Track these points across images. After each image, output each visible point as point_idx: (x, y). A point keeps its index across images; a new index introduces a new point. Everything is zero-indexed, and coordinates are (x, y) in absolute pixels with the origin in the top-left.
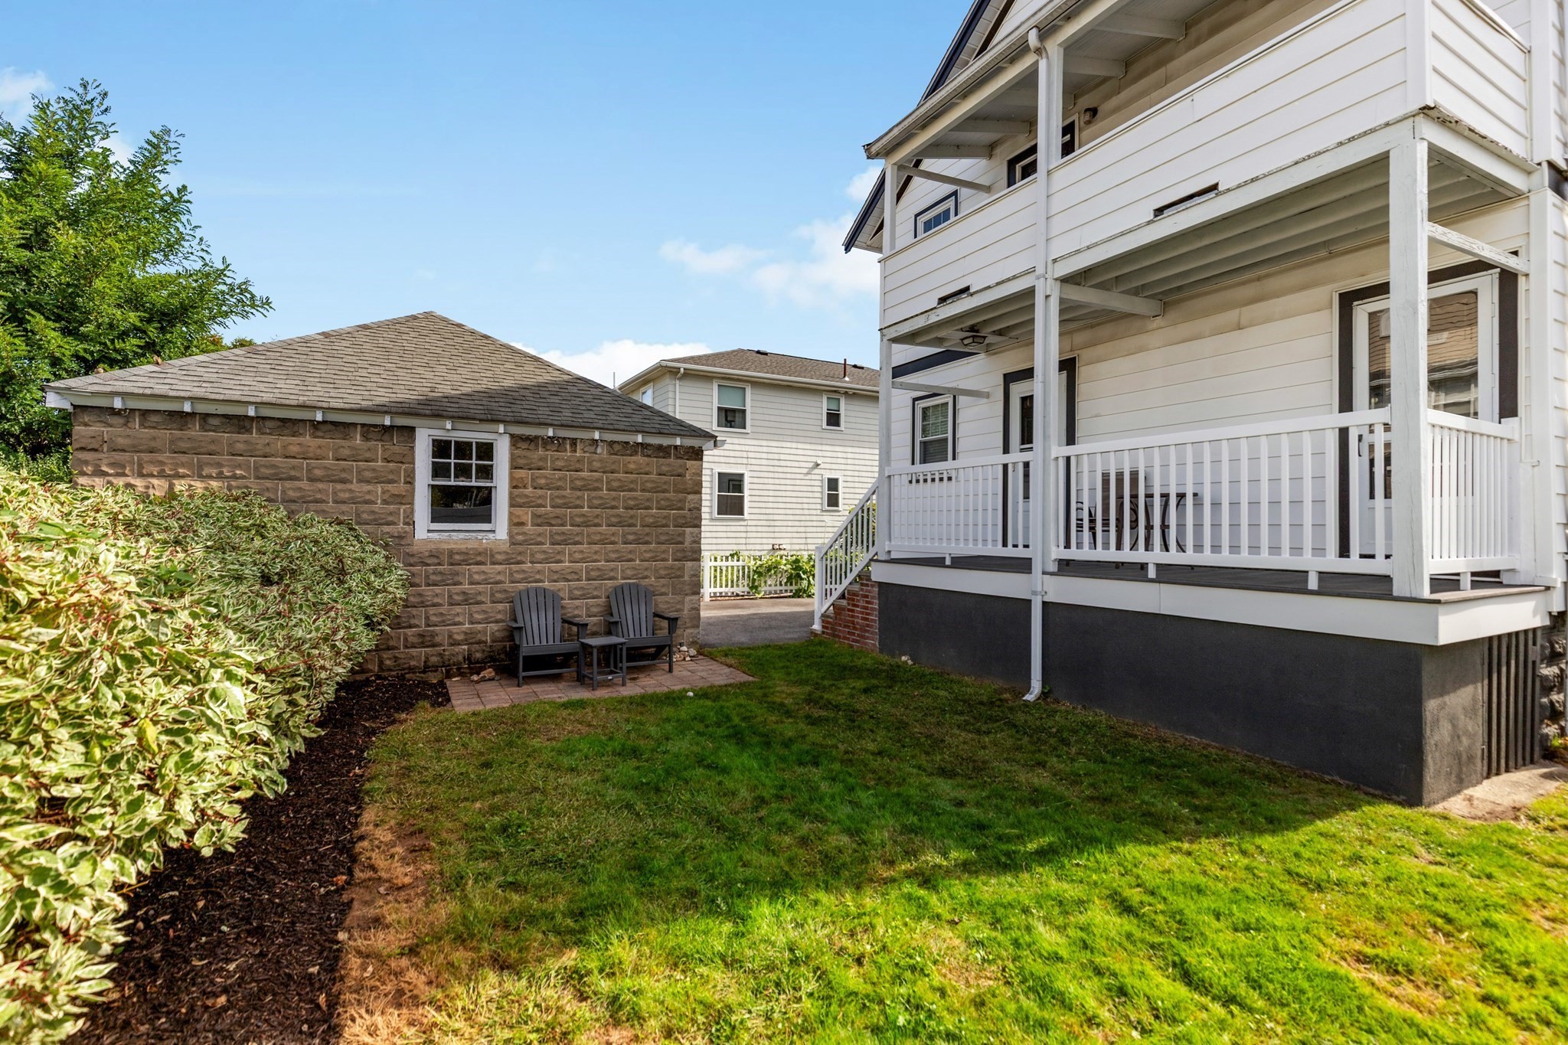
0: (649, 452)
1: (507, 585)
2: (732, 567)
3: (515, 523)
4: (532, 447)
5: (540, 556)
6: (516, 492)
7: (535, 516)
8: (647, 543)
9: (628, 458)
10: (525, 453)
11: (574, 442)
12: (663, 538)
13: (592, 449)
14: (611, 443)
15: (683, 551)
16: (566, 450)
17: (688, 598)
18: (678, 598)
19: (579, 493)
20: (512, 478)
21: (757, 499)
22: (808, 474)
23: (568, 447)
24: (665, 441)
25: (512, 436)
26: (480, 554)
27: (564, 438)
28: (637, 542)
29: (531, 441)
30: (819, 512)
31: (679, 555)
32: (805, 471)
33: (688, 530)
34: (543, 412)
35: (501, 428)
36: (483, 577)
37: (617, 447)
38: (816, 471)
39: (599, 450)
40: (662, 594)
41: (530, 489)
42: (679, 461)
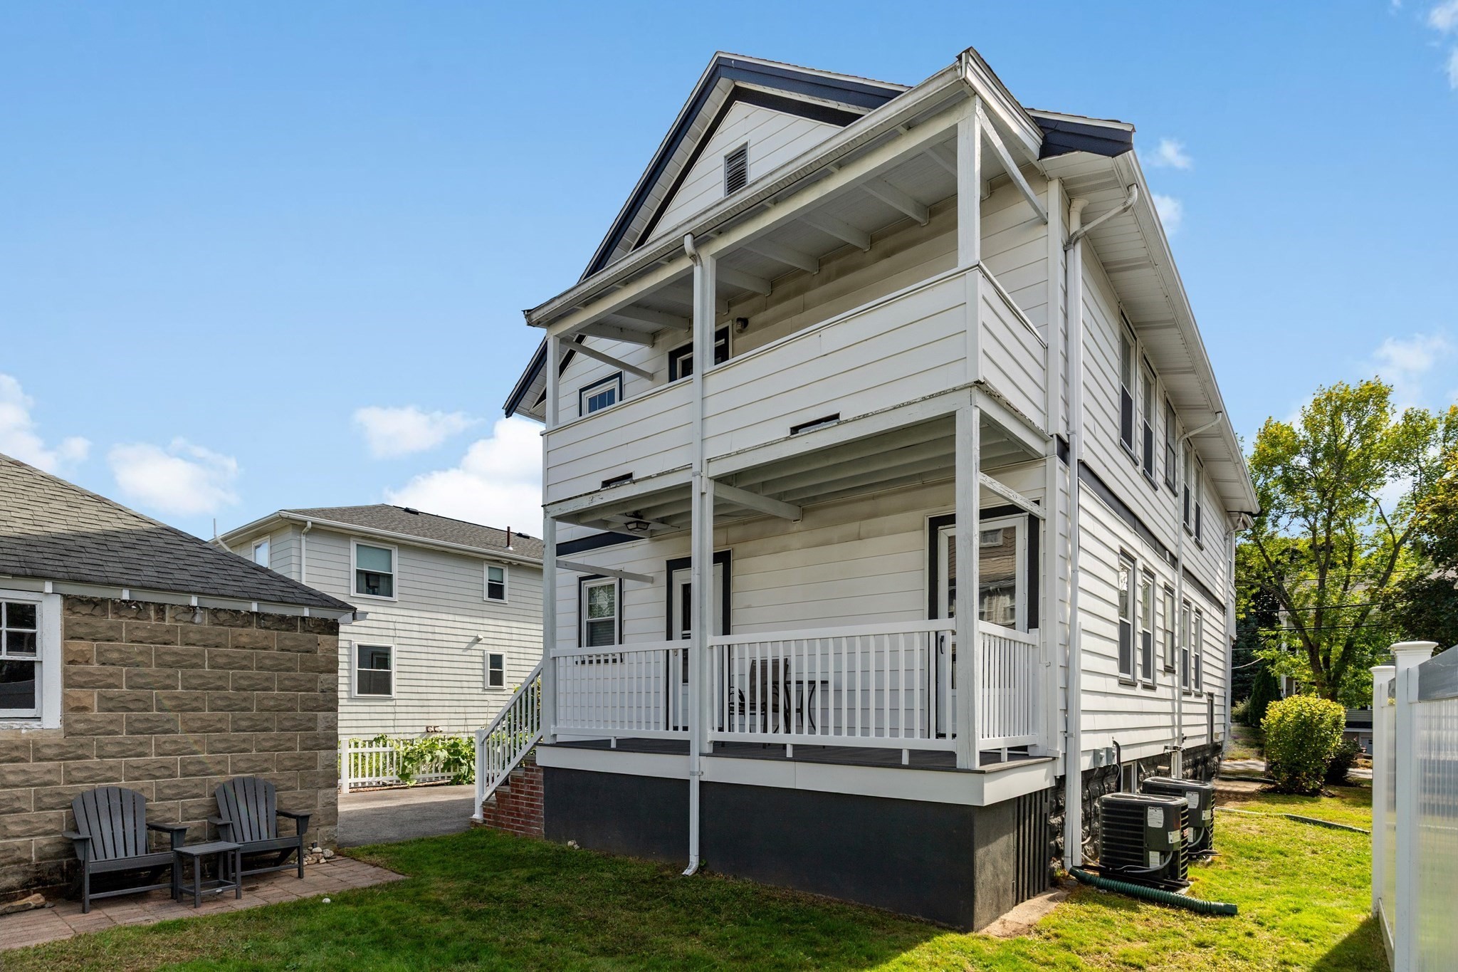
0: (268, 624)
1: (62, 787)
2: (378, 753)
3: (72, 708)
4: (98, 611)
5: (111, 749)
6: (73, 668)
7: (102, 698)
8: (265, 730)
9: (240, 630)
10: (86, 619)
11: (160, 608)
12: (287, 724)
13: (188, 617)
14: (215, 612)
15: (315, 738)
16: (149, 618)
17: (321, 793)
18: (309, 792)
19: (169, 671)
20: (66, 650)
21: (407, 676)
22: (467, 649)
23: (152, 614)
24: (289, 612)
25: (66, 598)
26: (17, 748)
27: (147, 603)
28: (253, 729)
29: (96, 604)
30: (480, 691)
31: (310, 743)
32: (465, 646)
33: (321, 714)
34: (113, 569)
35: (48, 587)
36: (22, 777)
37: (222, 616)
38: (477, 646)
39: (198, 619)
40: (288, 789)
41: (96, 665)
42: (308, 635)
